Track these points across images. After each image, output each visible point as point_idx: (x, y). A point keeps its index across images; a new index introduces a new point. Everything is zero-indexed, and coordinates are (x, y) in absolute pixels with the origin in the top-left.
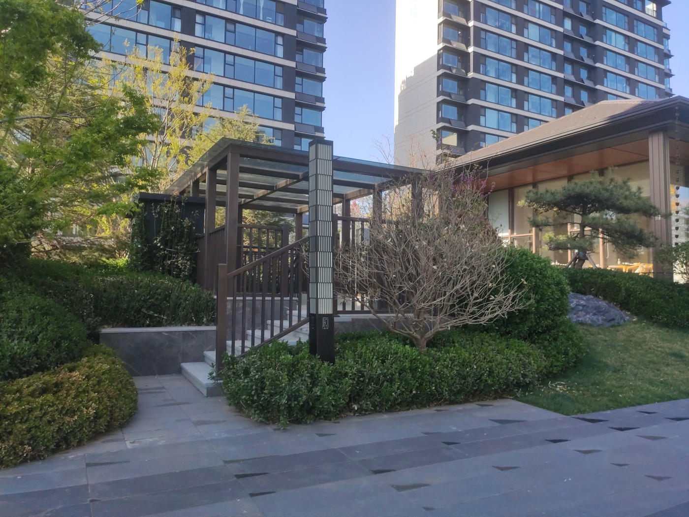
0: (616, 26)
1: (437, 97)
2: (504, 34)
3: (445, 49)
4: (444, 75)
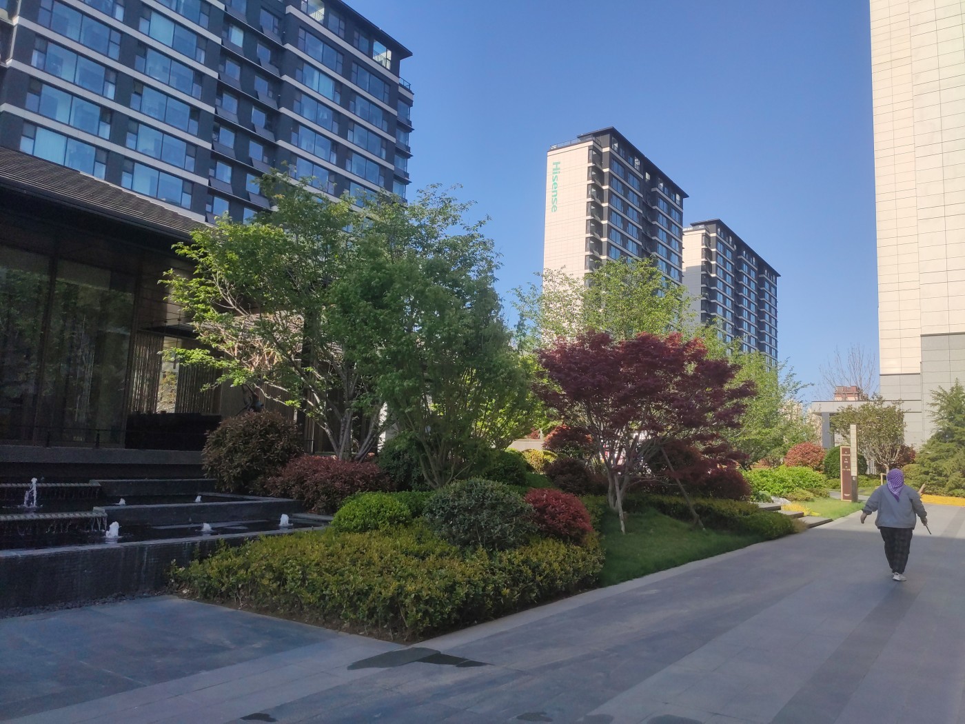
0: (322, 63)
2: (95, 15)
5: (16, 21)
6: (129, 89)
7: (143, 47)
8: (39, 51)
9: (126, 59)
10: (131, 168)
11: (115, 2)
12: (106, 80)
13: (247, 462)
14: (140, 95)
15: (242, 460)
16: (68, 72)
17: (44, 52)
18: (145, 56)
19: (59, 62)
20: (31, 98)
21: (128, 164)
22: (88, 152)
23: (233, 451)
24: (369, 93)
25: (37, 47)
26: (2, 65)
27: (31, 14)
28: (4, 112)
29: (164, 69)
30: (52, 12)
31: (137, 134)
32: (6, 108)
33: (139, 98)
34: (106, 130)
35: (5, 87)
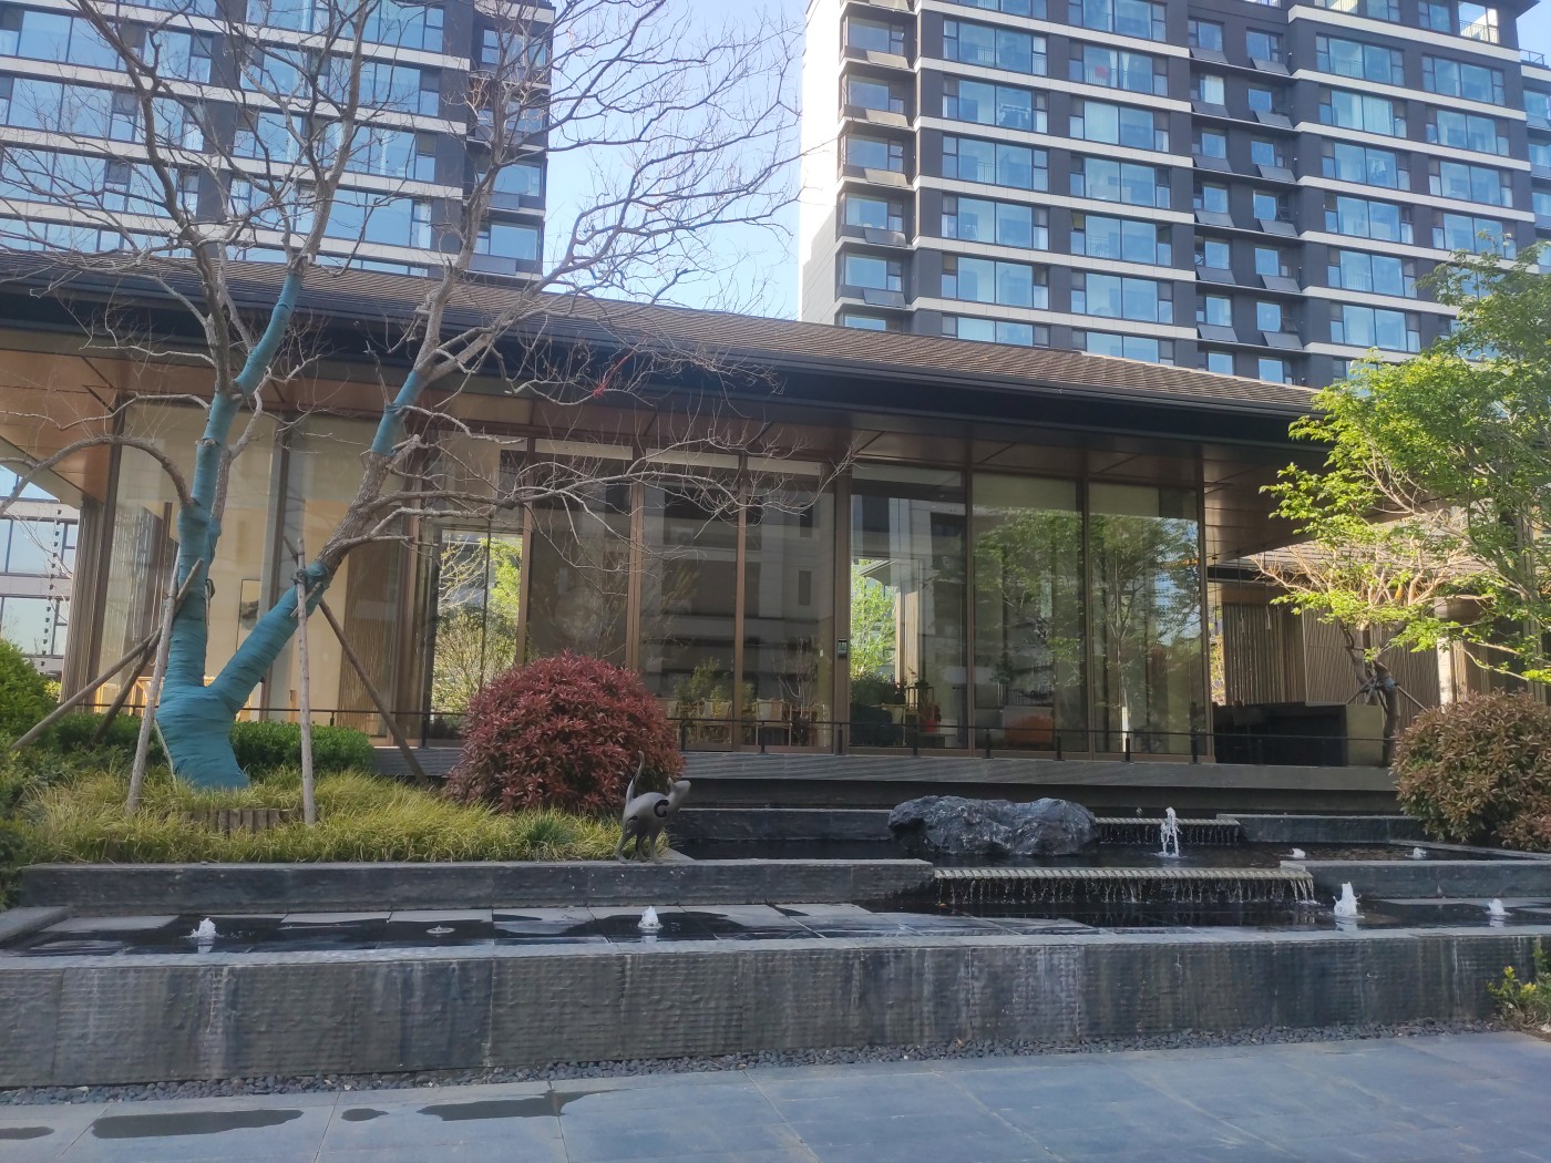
0: (1365, 79)
1: (836, 300)
2: (1010, 139)
3: (850, 189)
4: (847, 249)
5: (917, 183)
6: (1065, 227)
7: (1079, 156)
8: (949, 214)
9: (1059, 186)
10: (1082, 340)
11: (1035, 109)
12: (1036, 224)
14: (1083, 230)
15: (1479, 782)
16: (985, 231)
17: (955, 213)
18: (1082, 171)
19: (973, 220)
20: (947, 281)
21: (1078, 338)
23: (1459, 767)
24: (1461, 97)
25: (946, 209)
26: (909, 248)
27: (933, 168)
28: (919, 309)
29: (1112, 181)
30: (957, 155)
31: (1084, 290)
32: (919, 303)
33: (1081, 235)
34: (1042, 297)
35: (915, 277)
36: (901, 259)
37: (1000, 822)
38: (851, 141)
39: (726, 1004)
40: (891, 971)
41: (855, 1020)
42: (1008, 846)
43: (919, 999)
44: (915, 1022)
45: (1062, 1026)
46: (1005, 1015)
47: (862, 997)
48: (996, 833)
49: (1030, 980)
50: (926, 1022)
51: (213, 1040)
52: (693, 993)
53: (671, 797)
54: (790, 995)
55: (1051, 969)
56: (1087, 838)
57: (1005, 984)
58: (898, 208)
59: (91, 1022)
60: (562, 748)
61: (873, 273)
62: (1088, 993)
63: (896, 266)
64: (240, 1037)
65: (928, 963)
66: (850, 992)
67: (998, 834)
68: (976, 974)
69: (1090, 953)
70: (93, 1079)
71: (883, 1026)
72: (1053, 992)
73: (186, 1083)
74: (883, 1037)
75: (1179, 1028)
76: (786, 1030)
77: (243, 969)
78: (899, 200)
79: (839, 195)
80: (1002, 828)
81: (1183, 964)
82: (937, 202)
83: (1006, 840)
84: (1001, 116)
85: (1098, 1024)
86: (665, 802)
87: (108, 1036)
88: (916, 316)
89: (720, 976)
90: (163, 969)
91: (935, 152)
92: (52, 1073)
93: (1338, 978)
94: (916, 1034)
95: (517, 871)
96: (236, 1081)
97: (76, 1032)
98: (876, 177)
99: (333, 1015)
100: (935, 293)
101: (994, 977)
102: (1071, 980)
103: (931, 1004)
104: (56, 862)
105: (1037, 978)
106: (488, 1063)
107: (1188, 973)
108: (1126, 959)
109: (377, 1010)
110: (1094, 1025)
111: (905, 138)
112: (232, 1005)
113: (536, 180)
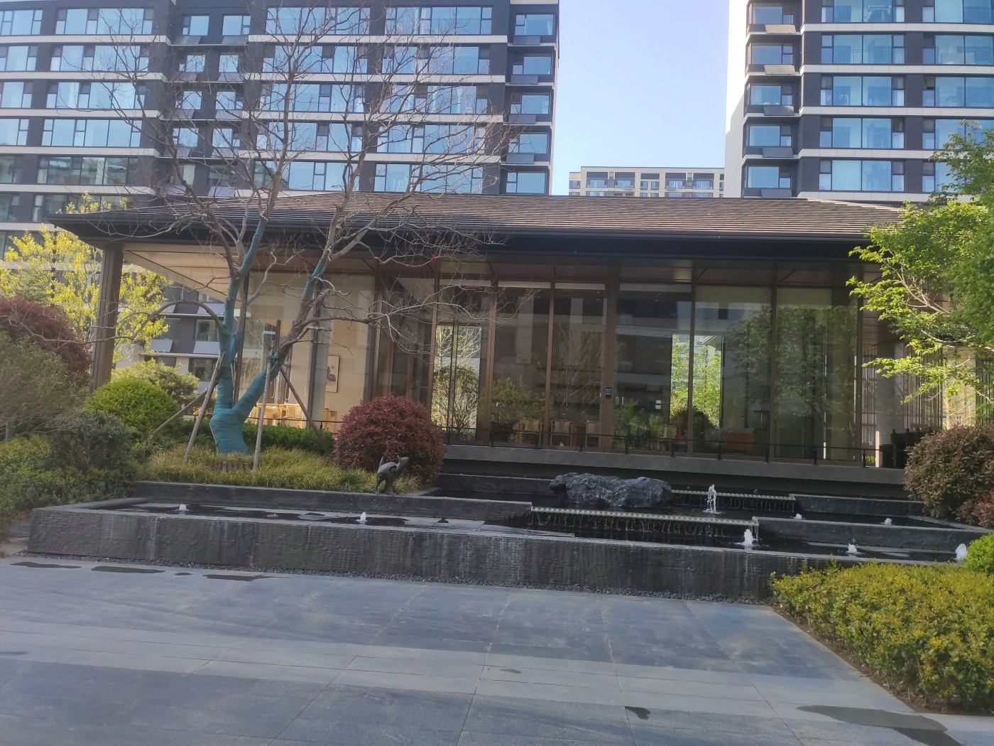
1: (743, 157)
2: (875, 30)
3: (752, 81)
4: (751, 122)
5: (803, 70)
6: (917, 88)
7: (930, 36)
8: (826, 89)
9: (912, 59)
10: (932, 168)
11: (895, 5)
12: (894, 88)
13: (947, 483)
14: (933, 88)
15: (941, 479)
16: (855, 98)
17: (831, 88)
18: (933, 46)
19: (847, 90)
20: (825, 136)
21: (928, 167)
22: (884, 168)
23: (931, 471)
25: (824, 86)
26: (796, 115)
27: (814, 58)
28: (802, 158)
29: (959, 49)
30: (832, 47)
31: (934, 131)
32: (804, 153)
33: (932, 92)
34: (900, 139)
35: (800, 136)
36: (790, 124)
37: (607, 488)
38: (755, 47)
39: (350, 550)
40: (427, 543)
41: (408, 563)
42: (610, 501)
43: (439, 557)
44: (438, 567)
45: (510, 576)
46: (481, 568)
47: (413, 553)
48: (604, 494)
49: (496, 553)
50: (442, 567)
51: (151, 545)
52: (337, 544)
53: (398, 465)
54: (380, 549)
55: (507, 549)
56: (658, 499)
57: (483, 554)
58: (789, 89)
59: (111, 535)
60: (369, 440)
61: (770, 136)
62: (525, 561)
63: (788, 129)
64: (160, 544)
65: (445, 541)
66: (407, 551)
67: (605, 494)
68: (469, 548)
69: (527, 542)
70: (111, 555)
71: (421, 567)
72: (507, 559)
73: (140, 560)
74: (421, 572)
75: (572, 583)
76: (377, 564)
77: (163, 519)
78: (789, 83)
79: (746, 85)
80: (608, 491)
81: (578, 552)
82: (816, 81)
83: (609, 498)
84: (868, 14)
85: (529, 577)
86: (395, 467)
87: (116, 540)
88: (801, 162)
89: (349, 539)
90: (135, 517)
91: (814, 48)
92: (98, 552)
93: (669, 568)
94: (437, 572)
95: (327, 494)
96: (158, 561)
97: (106, 537)
98: (771, 70)
99: (194, 539)
100: (815, 145)
101: (477, 550)
102: (517, 555)
103: (446, 559)
104: (150, 480)
105: (499, 552)
106: (251, 565)
107: (581, 556)
108: (547, 548)
109: (210, 539)
110: (527, 577)
111: (794, 40)
112: (158, 532)
113: (547, 103)
